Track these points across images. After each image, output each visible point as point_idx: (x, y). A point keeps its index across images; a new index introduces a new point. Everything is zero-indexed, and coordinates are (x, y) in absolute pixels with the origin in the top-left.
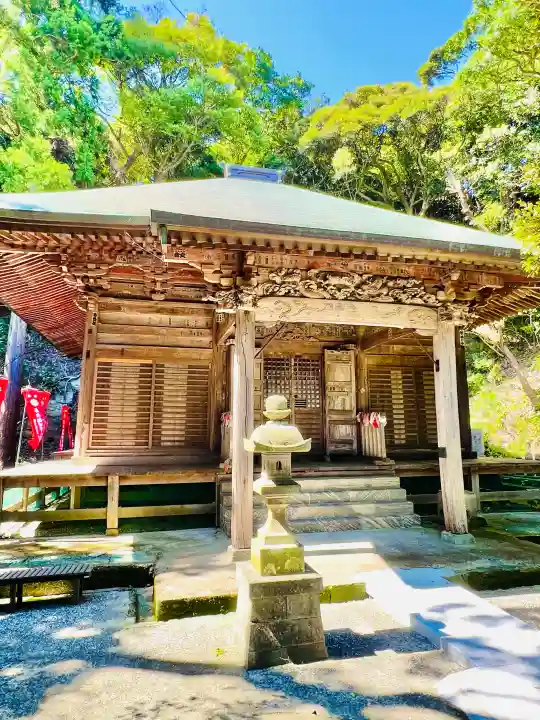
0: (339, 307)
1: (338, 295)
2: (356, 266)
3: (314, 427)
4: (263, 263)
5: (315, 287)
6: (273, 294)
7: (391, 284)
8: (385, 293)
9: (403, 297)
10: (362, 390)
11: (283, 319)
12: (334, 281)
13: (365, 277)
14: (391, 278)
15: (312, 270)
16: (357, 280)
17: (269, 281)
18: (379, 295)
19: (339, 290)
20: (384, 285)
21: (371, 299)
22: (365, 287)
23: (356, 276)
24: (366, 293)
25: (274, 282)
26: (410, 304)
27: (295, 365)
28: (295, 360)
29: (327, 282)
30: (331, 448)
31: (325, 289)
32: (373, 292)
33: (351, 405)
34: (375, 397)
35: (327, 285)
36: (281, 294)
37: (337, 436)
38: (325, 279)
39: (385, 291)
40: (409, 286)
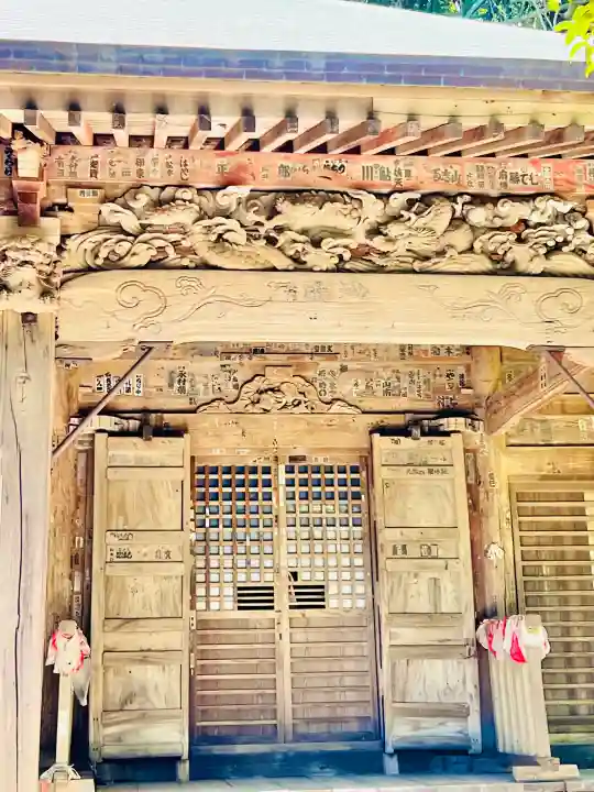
0: (318, 293)
1: (313, 257)
2: (366, 171)
3: (349, 666)
4: (83, 176)
5: (240, 236)
6: (112, 264)
7: (479, 215)
8: (464, 245)
9: (520, 255)
10: (495, 553)
11: (147, 335)
12: (300, 216)
13: (398, 201)
14: (479, 200)
15: (230, 189)
16: (373, 210)
17: (101, 226)
18: (441, 253)
19: (316, 244)
20: (457, 221)
21: (420, 265)
22: (394, 230)
23: (369, 199)
24: (400, 247)
25: (119, 229)
26: (543, 274)
27: (290, 483)
28: (290, 470)
29: (277, 221)
30: (399, 731)
31: (271, 241)
32: (421, 244)
33: (457, 599)
34: (537, 572)
35: (279, 230)
36: (134, 261)
37: (416, 695)
38: (273, 212)
39: (461, 238)
40: (535, 218)
